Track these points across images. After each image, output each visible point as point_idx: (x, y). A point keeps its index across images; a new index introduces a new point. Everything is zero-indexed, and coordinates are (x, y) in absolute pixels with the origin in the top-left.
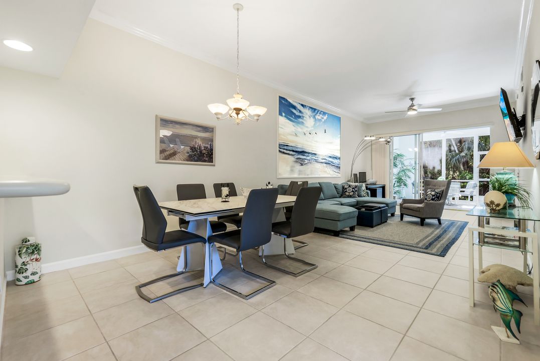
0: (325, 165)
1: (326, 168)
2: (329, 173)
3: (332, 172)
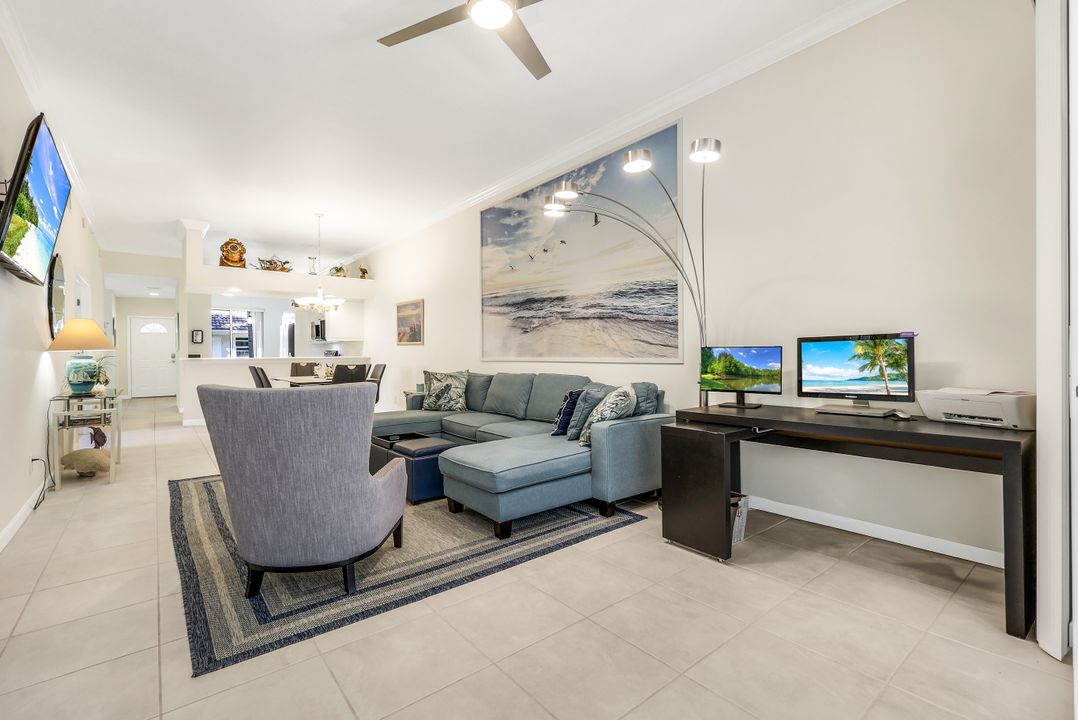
0: (597, 323)
1: (602, 333)
2: (616, 347)
3: (630, 345)
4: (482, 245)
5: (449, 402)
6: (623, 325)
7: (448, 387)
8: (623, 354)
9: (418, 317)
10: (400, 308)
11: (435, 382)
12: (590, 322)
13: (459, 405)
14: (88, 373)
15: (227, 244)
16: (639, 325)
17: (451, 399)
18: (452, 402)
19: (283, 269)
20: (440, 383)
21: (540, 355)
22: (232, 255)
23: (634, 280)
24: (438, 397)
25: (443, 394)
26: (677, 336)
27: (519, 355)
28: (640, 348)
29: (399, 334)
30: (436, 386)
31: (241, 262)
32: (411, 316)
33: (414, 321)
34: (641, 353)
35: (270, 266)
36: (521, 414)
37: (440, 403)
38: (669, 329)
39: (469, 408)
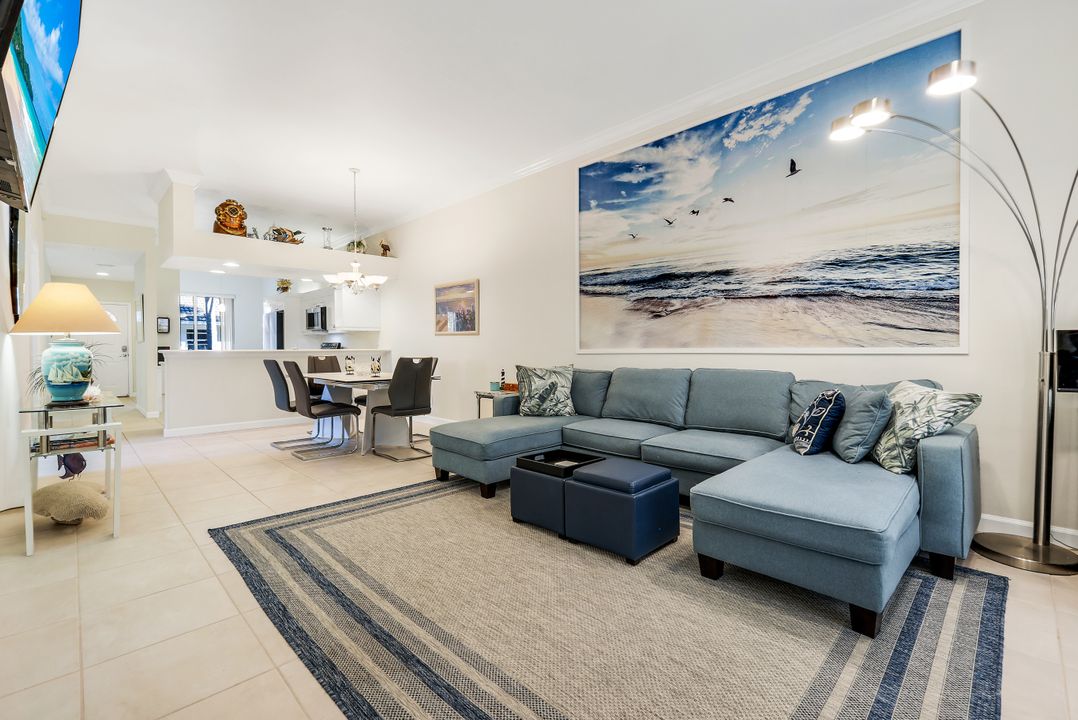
1: (801, 315)
2: (827, 332)
3: (861, 331)
4: (580, 210)
5: (556, 405)
6: (843, 305)
7: (553, 386)
8: (842, 342)
9: (470, 300)
10: (439, 291)
11: (536, 379)
12: (779, 301)
13: (568, 409)
14: (79, 367)
15: (223, 206)
16: (877, 304)
17: (558, 402)
18: (560, 406)
19: (294, 241)
20: (542, 381)
21: (685, 345)
22: (229, 219)
23: (868, 244)
24: (542, 399)
25: (549, 396)
26: (957, 319)
27: (646, 345)
28: (877, 334)
29: (438, 323)
30: (538, 385)
31: (241, 229)
32: (459, 300)
33: (464, 307)
34: (878, 341)
35: (280, 235)
36: (680, 421)
37: (544, 406)
38: (939, 307)
39: (580, 412)
